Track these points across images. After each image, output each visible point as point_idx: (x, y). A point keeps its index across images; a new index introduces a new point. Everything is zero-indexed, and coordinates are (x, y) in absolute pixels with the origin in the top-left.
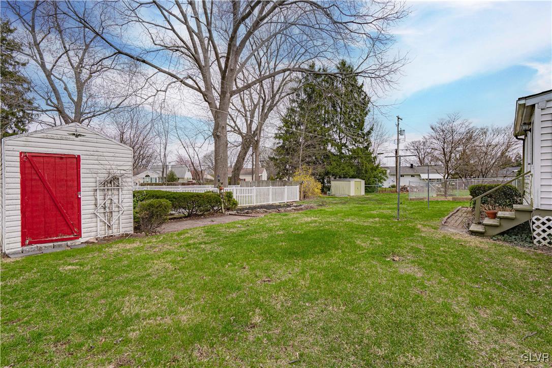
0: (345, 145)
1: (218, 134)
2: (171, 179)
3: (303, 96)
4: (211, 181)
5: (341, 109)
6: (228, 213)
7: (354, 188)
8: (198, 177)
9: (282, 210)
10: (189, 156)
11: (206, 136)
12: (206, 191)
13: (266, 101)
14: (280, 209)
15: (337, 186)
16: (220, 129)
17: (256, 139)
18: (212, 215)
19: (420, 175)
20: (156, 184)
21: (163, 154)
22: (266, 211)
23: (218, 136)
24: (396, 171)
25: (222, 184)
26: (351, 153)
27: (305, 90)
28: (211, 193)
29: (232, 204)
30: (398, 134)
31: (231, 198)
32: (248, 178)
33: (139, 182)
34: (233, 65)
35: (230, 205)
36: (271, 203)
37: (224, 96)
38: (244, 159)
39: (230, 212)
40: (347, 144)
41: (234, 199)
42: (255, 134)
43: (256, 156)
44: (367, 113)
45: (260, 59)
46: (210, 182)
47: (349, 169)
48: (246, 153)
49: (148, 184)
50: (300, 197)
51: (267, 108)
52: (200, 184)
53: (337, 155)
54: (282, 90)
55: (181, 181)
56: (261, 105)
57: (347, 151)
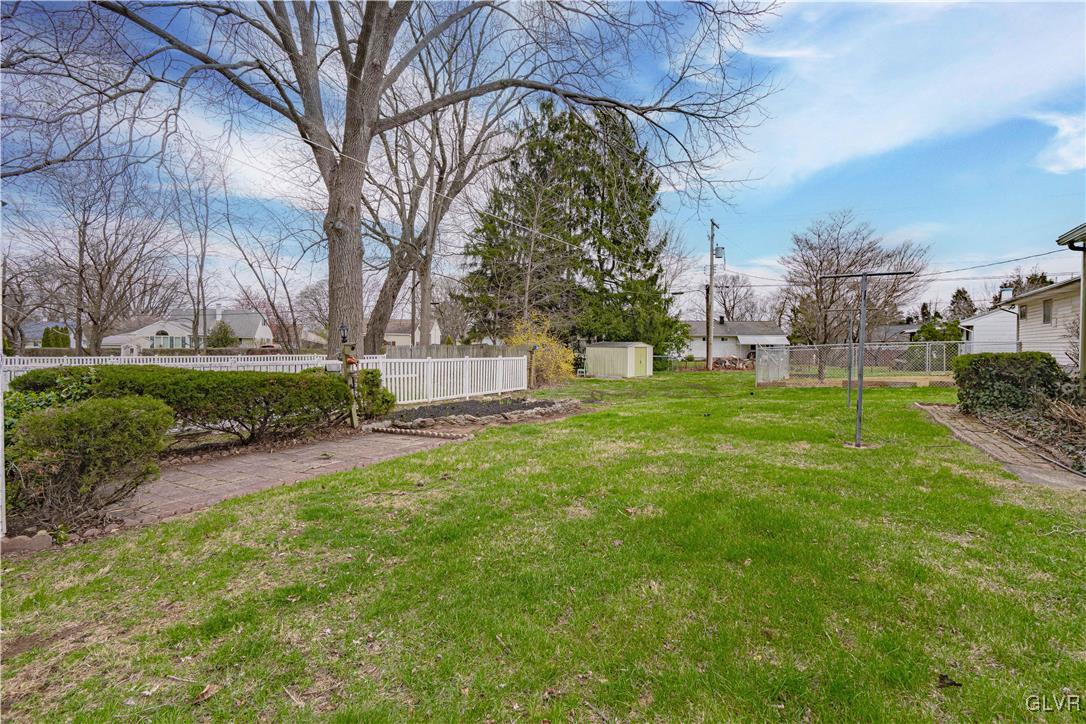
0: (609, 273)
1: (339, 225)
2: (223, 341)
3: (525, 167)
4: (318, 345)
5: (603, 198)
6: (370, 427)
7: (634, 361)
8: (286, 337)
9: (513, 415)
10: (264, 287)
11: (307, 244)
12: (305, 368)
13: (447, 170)
14: (507, 414)
15: (599, 357)
16: (343, 214)
17: (424, 253)
18: (324, 433)
19: (736, 338)
20: (182, 352)
21: (193, 278)
22: (473, 421)
23: (338, 230)
24: (708, 328)
25: (353, 349)
26: (621, 290)
27: (532, 154)
28: (322, 374)
29: (379, 402)
30: (712, 255)
31: (378, 385)
32: (403, 340)
33: (139, 347)
34: (378, 53)
35: (376, 405)
36: (467, 395)
37: (356, 132)
38: (394, 297)
39: (376, 425)
40: (613, 273)
41: (385, 389)
42: (420, 243)
43: (423, 290)
44: (653, 209)
45: (436, 75)
46: (314, 347)
47: (619, 323)
48: (400, 283)
49: (162, 352)
50: (529, 383)
51: (448, 188)
52: (291, 353)
53: (595, 293)
54: (482, 149)
55: (245, 345)
56: (436, 178)
57: (614, 285)
